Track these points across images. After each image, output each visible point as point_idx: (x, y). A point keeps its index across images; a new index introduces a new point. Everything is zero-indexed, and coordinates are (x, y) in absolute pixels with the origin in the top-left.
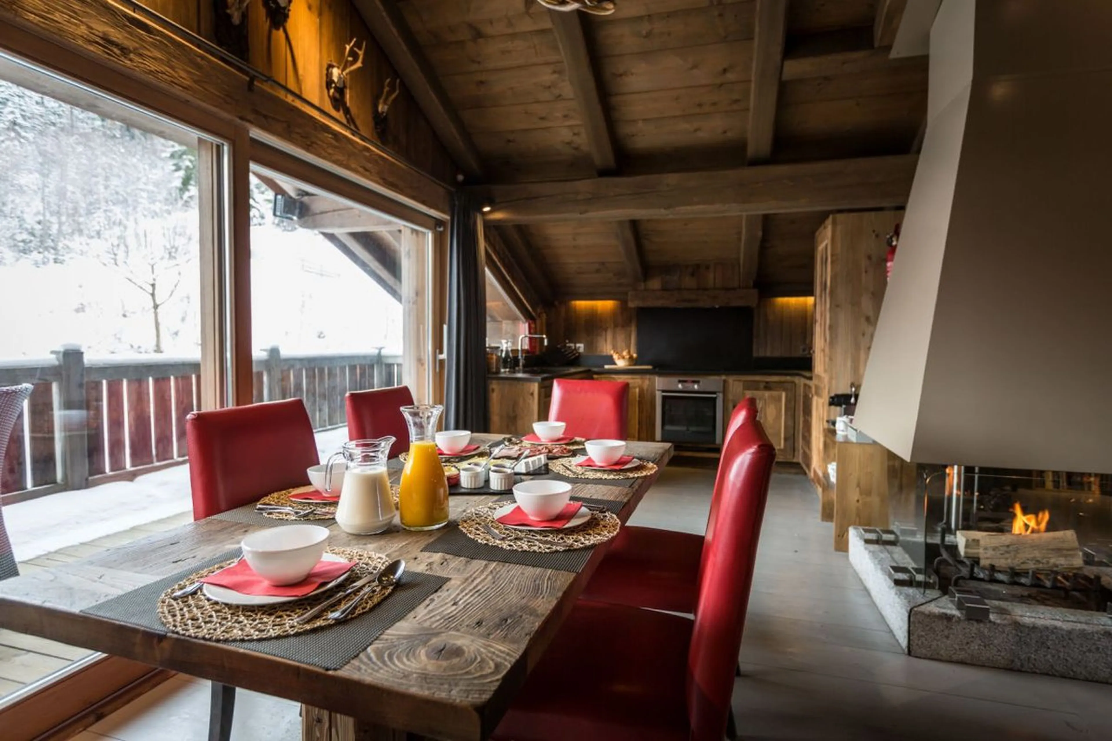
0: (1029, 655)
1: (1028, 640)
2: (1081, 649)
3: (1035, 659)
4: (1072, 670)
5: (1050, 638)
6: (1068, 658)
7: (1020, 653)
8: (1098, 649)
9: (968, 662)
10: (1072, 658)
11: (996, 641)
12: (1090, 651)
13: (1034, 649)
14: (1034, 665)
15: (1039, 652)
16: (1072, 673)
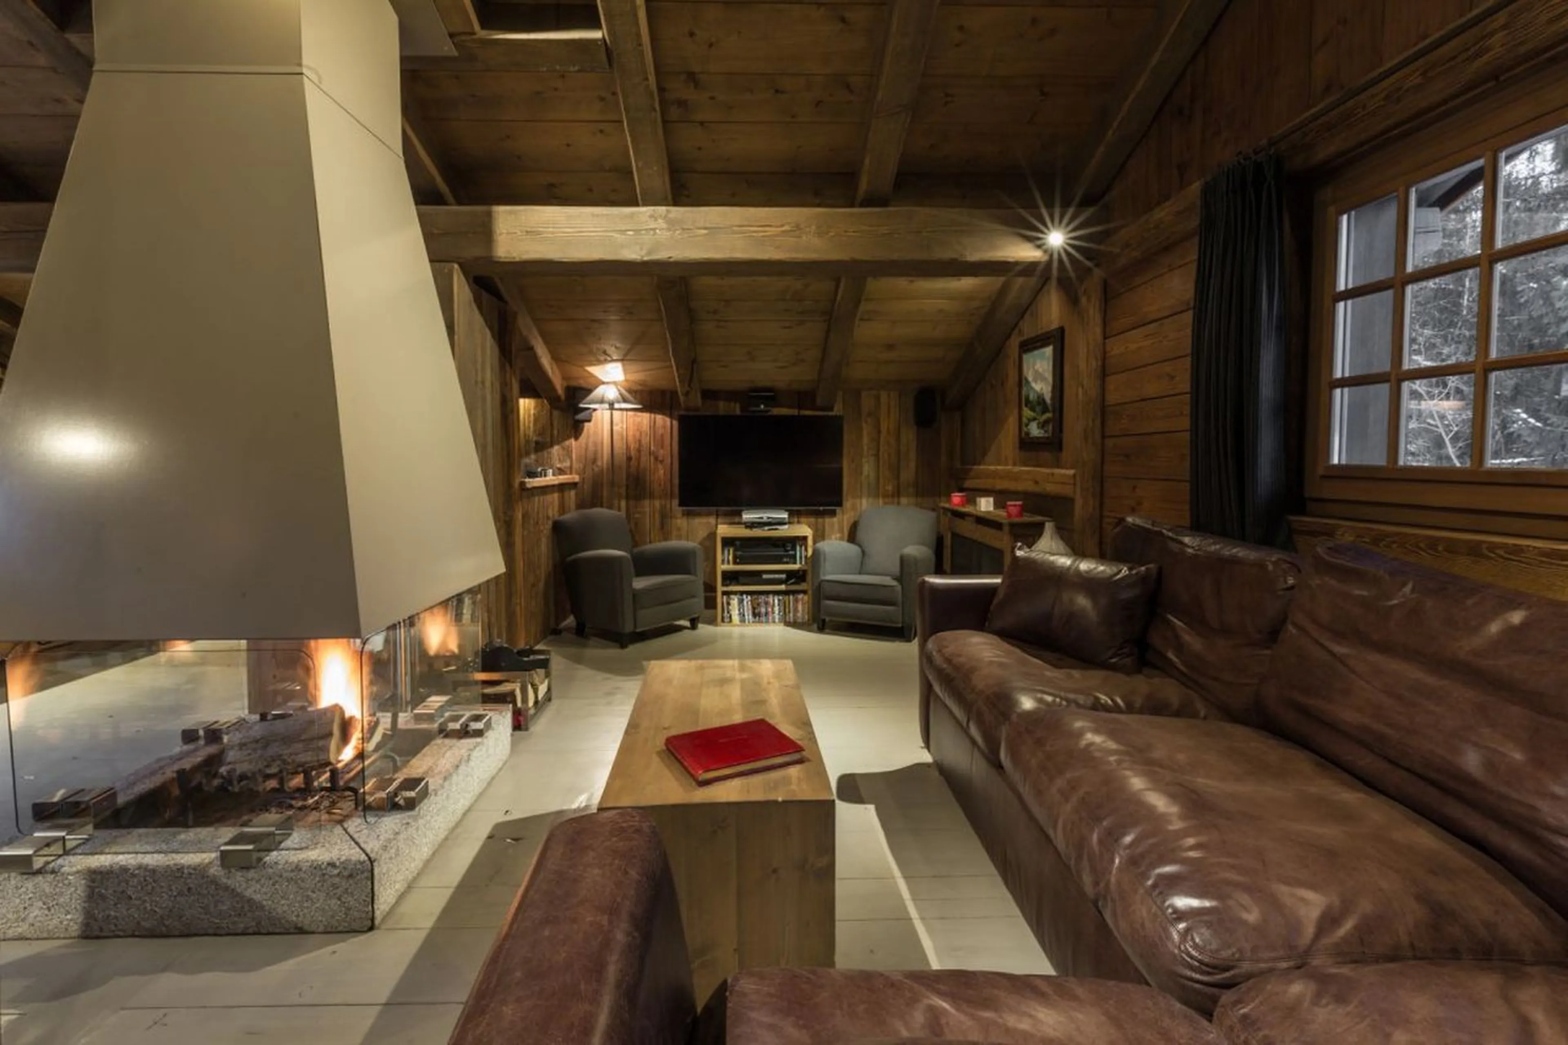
0: (107, 912)
1: (103, 891)
2: (170, 893)
3: (116, 918)
4: (164, 925)
5: (131, 883)
6: (156, 909)
7: (96, 912)
8: (189, 889)
9: (29, 936)
10: (161, 908)
11: (62, 900)
12: (180, 894)
13: (112, 903)
14: (116, 925)
15: (119, 906)
16: (164, 929)
